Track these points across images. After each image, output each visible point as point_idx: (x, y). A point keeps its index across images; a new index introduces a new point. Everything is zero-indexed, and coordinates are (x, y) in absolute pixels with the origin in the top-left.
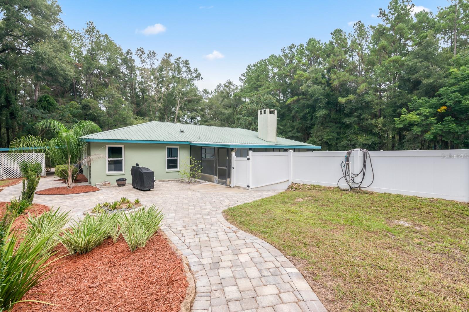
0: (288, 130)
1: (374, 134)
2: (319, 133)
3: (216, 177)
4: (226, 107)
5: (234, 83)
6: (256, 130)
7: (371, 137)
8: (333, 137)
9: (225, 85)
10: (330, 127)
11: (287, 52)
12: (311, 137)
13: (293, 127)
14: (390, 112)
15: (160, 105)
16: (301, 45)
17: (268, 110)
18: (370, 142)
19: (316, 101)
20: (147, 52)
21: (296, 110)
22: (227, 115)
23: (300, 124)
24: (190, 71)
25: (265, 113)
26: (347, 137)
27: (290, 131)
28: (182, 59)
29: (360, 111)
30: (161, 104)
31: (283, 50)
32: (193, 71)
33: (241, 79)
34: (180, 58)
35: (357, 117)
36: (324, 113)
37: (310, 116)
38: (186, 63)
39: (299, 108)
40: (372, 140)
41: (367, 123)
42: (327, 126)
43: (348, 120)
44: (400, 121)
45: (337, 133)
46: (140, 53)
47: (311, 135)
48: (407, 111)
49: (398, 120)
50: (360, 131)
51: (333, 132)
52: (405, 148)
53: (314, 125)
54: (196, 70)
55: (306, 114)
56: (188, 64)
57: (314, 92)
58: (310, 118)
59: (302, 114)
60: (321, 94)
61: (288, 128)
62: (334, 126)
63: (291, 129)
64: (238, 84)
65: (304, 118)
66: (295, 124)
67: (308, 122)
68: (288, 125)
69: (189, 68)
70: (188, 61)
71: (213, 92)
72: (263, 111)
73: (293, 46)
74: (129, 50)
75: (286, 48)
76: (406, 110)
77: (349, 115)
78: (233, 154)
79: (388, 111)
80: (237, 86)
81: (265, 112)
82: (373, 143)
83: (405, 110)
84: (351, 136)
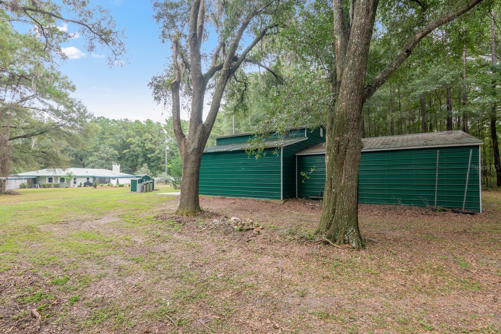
0: (124, 166)
6: (112, 170)
13: (127, 165)
17: (117, 164)
19: (138, 154)
27: (125, 167)
29: (157, 161)
55: (134, 159)
59: (131, 159)
60: (141, 152)
63: (125, 166)
65: (133, 161)
66: (127, 163)
68: (124, 164)
77: (153, 162)
81: (115, 165)
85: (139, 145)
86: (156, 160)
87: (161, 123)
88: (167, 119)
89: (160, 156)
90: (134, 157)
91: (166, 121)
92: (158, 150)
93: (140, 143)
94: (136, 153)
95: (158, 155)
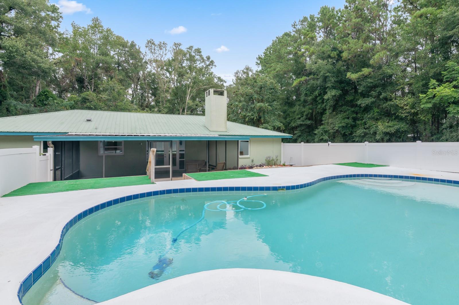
0: (297, 117)
1: (401, 119)
2: (331, 119)
7: (396, 123)
8: (347, 124)
9: (243, 71)
10: (345, 112)
11: (299, 27)
12: (322, 124)
13: (302, 114)
14: (419, 87)
15: (168, 95)
16: (312, 17)
17: (211, 91)
18: (392, 130)
20: (157, 43)
21: (305, 92)
23: (310, 109)
24: (203, 59)
25: (209, 94)
26: (365, 123)
27: (299, 118)
28: (194, 48)
31: (294, 26)
32: (206, 58)
34: (192, 47)
35: (375, 97)
36: (333, 94)
37: (320, 99)
39: (309, 90)
40: (396, 127)
41: (388, 105)
42: (341, 111)
43: (363, 102)
44: (427, 98)
45: (353, 118)
46: (150, 44)
47: (323, 122)
48: (437, 83)
49: (425, 97)
50: (381, 115)
51: (348, 118)
52: (444, 137)
53: (326, 110)
55: (316, 97)
56: (201, 52)
58: (320, 101)
59: (311, 98)
61: (298, 115)
62: (348, 110)
66: (304, 110)
67: (319, 107)
69: (201, 56)
75: (297, 23)
76: (437, 81)
77: (364, 95)
79: (417, 86)
82: (397, 131)
83: (435, 82)
84: (370, 123)
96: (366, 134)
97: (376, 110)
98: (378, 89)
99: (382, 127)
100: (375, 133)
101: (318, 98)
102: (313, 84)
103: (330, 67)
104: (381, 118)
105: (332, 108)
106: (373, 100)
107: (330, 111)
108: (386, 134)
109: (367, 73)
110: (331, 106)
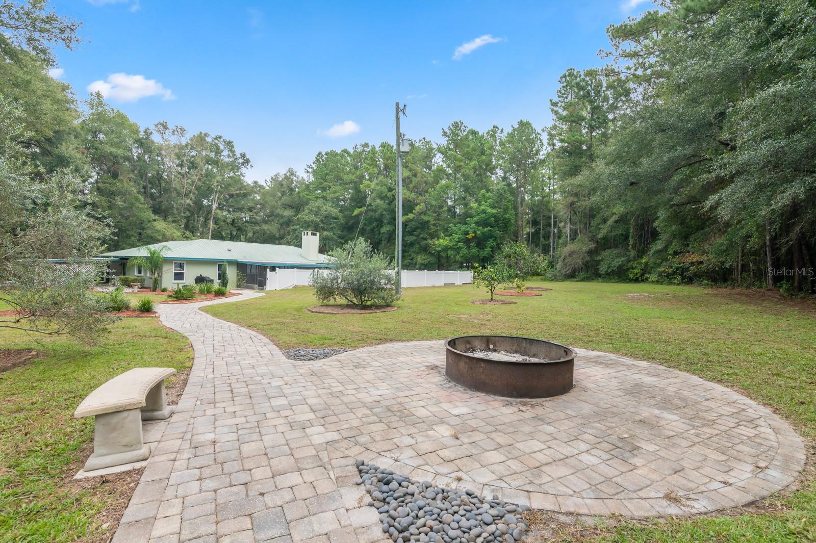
3: (257, 286)
4: (286, 206)
5: (298, 174)
7: (427, 257)
9: (285, 175)
11: (359, 150)
15: (188, 201)
16: (374, 147)
17: (309, 233)
19: (382, 215)
20: (171, 126)
21: (364, 222)
22: (286, 219)
24: (235, 155)
25: (307, 234)
28: (224, 138)
30: (191, 199)
31: (356, 147)
32: (239, 156)
33: (308, 171)
35: (417, 236)
36: (388, 229)
38: (229, 144)
39: (367, 221)
40: (428, 259)
41: (425, 243)
46: (161, 128)
48: (444, 236)
53: (381, 240)
54: (243, 156)
55: (374, 228)
56: (233, 146)
57: (377, 206)
59: (369, 228)
60: (385, 210)
64: (304, 175)
67: (376, 237)
69: (233, 152)
70: (232, 142)
71: (268, 180)
72: (306, 232)
73: (366, 145)
74: (148, 128)
78: (268, 270)
80: (302, 177)
82: (429, 262)
84: (413, 255)
85: (384, 195)
86: (418, 228)
87: (432, 142)
88: (446, 130)
89: (426, 218)
90: (375, 224)
91: (445, 134)
92: (423, 204)
93: (384, 189)
94: (377, 215)
95: (423, 216)
96: (410, 264)
97: (417, 246)
98: (419, 230)
99: (420, 259)
100: (416, 264)
101: (376, 230)
102: (372, 216)
103: (386, 206)
104: (420, 252)
105: (387, 240)
106: (415, 238)
107: (385, 242)
108: (422, 264)
109: (411, 218)
110: (386, 238)
